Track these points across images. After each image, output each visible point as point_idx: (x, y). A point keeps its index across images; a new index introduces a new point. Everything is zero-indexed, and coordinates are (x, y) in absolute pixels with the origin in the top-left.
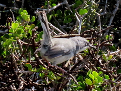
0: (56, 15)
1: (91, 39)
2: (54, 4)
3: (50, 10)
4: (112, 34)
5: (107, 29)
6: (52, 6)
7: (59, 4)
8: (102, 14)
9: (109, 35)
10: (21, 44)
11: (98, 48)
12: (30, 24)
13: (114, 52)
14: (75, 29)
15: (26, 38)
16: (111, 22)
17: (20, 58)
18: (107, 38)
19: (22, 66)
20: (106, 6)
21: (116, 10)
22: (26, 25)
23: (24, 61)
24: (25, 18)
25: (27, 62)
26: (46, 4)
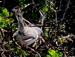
0: (26, 12)
1: (50, 28)
2: (25, 4)
3: (22, 8)
4: (64, 24)
5: (61, 21)
6: (24, 6)
7: (29, 5)
8: (58, 11)
9: (62, 25)
10: (3, 32)
11: (55, 34)
12: (9, 18)
13: (66, 37)
14: (40, 21)
15: (6, 28)
16: (64, 16)
17: (3, 41)
18: (61, 27)
19: (3, 47)
20: (60, 6)
21: (67, 8)
22: (6, 19)
23: (5, 43)
24: (6, 14)
25: (7, 44)
26: (20, 4)
